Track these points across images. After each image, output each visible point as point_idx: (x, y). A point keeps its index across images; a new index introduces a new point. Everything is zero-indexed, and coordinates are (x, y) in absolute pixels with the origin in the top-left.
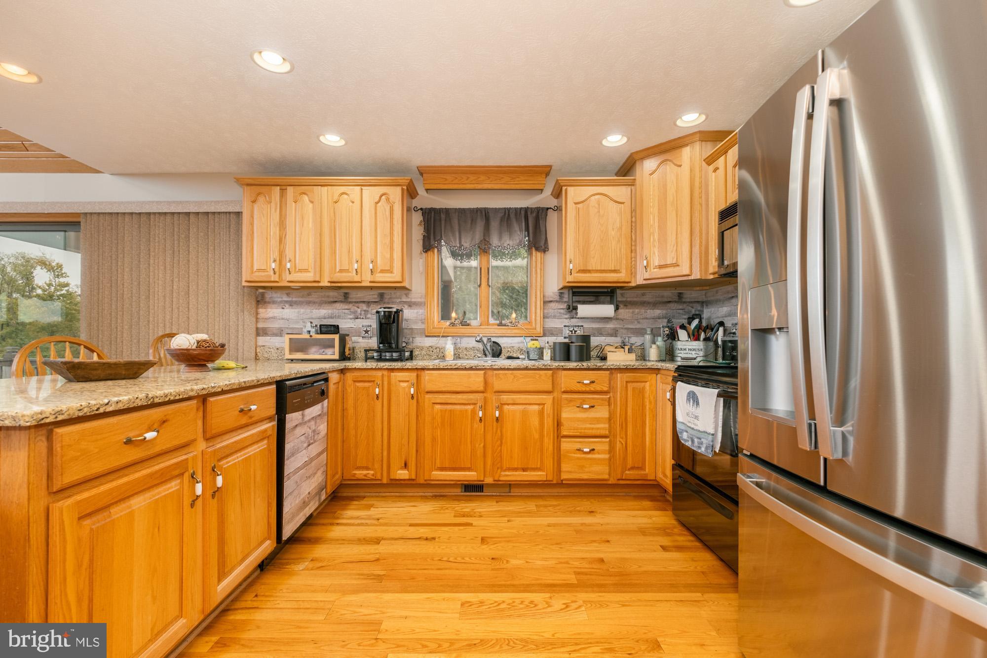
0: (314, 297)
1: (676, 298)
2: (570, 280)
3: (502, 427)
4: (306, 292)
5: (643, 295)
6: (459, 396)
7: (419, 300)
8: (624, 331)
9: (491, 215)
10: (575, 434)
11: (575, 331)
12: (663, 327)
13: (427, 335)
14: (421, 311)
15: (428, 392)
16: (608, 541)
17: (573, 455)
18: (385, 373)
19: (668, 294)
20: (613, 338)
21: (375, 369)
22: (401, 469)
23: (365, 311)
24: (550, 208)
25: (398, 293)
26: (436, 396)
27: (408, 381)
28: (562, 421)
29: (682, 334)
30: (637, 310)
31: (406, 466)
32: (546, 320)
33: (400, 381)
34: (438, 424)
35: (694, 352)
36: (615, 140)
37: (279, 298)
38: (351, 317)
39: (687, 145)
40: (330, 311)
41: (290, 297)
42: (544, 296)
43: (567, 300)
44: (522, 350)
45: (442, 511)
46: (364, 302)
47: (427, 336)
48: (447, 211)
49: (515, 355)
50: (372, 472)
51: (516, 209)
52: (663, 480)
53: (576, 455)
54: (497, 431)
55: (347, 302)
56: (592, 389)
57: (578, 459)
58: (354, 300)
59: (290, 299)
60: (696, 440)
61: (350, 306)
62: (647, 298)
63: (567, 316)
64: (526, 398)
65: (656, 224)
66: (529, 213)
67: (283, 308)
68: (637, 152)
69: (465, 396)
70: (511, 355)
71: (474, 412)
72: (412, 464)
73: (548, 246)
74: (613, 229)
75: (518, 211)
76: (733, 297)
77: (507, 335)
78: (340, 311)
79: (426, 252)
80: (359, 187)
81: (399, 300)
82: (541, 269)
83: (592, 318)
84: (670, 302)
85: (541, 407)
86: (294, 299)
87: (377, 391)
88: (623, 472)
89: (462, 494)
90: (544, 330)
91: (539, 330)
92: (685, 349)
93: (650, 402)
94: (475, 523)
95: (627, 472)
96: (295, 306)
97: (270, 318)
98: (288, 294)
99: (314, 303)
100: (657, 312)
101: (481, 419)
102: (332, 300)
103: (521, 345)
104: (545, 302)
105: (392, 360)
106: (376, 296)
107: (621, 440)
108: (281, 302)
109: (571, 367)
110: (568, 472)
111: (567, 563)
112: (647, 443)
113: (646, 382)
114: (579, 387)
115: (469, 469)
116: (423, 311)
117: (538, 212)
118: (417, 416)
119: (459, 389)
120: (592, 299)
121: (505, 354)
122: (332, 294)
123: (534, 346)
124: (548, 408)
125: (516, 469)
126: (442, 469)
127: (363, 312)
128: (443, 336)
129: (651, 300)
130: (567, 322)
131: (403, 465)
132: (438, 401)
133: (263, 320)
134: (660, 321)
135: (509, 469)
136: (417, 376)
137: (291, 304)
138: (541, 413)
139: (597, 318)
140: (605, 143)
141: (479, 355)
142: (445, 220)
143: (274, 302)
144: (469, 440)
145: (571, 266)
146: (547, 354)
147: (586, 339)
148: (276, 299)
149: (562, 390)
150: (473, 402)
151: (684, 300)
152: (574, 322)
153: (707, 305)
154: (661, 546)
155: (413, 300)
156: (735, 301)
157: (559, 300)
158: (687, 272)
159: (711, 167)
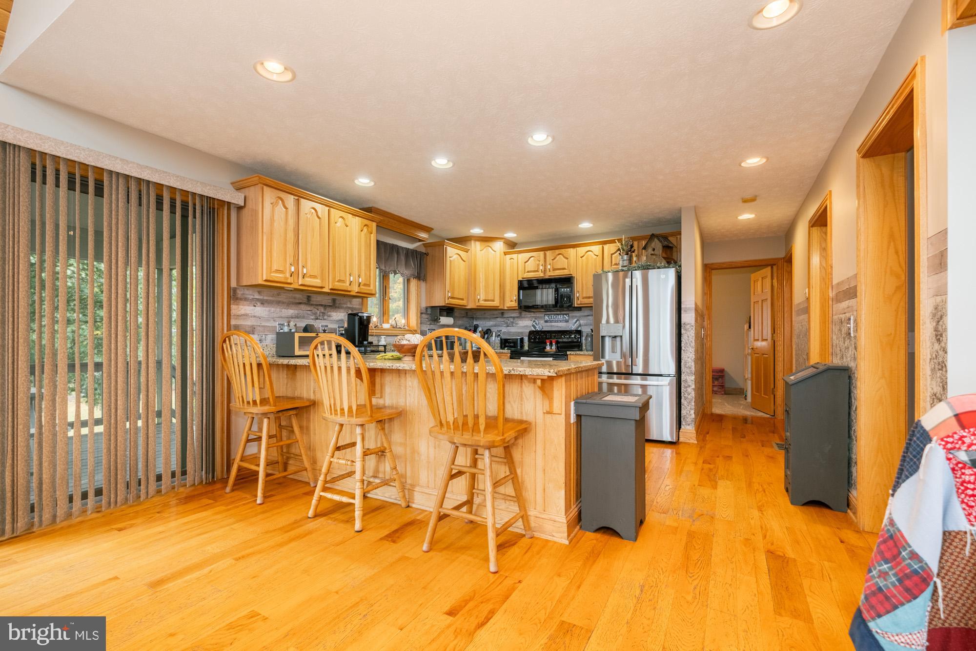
0: (283, 297)
2: (448, 303)
4: (275, 292)
23: (322, 313)
24: (425, 254)
25: (345, 300)
36: (476, 231)
37: (251, 295)
38: (313, 317)
39: (498, 242)
40: (296, 312)
41: (261, 295)
42: (421, 310)
43: (430, 313)
46: (322, 305)
55: (309, 304)
58: (315, 303)
59: (261, 297)
61: (312, 308)
63: (429, 323)
65: (484, 278)
66: (417, 255)
67: (255, 306)
68: (474, 236)
76: (497, 317)
78: (304, 312)
80: (351, 215)
81: (346, 306)
86: (265, 298)
91: (419, 331)
96: (266, 305)
97: (242, 315)
98: (259, 292)
99: (283, 303)
102: (297, 301)
104: (421, 314)
106: (330, 301)
108: (253, 299)
117: (421, 255)
122: (298, 296)
127: (321, 314)
130: (429, 327)
133: (236, 317)
137: (263, 303)
140: (471, 231)
143: (246, 299)
145: (449, 294)
148: (248, 296)
152: (432, 327)
156: (499, 319)
157: (426, 313)
158: (498, 305)
159: (508, 257)
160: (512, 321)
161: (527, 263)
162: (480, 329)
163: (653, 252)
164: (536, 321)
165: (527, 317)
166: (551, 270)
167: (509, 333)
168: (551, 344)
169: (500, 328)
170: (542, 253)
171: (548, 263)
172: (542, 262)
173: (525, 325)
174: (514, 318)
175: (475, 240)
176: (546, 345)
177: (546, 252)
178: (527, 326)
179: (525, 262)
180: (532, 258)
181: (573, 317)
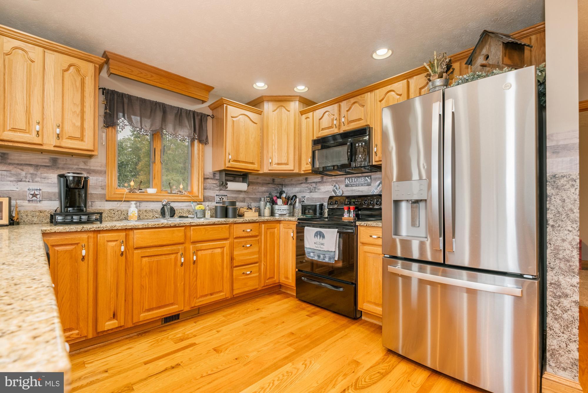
1: (271, 182)
2: (229, 166)
3: (197, 268)
5: (258, 178)
6: (165, 248)
7: (99, 168)
8: (248, 199)
9: (168, 110)
10: (242, 264)
11: (223, 199)
12: (267, 197)
13: (107, 199)
14: (101, 178)
15: (137, 248)
16: (283, 322)
17: (241, 277)
18: (91, 235)
19: (268, 179)
20: (243, 203)
21: (81, 232)
22: (110, 320)
24: (209, 116)
26: (144, 250)
27: (117, 241)
28: (234, 257)
29: (279, 201)
30: (254, 187)
31: (114, 316)
32: (205, 191)
33: (108, 241)
34: (146, 274)
35: (285, 211)
36: (260, 86)
39: (292, 101)
42: (204, 175)
43: (218, 178)
44: (189, 211)
45: (160, 343)
47: (107, 201)
48: (130, 97)
49: (184, 215)
50: (77, 332)
51: (186, 110)
52: (286, 281)
53: (242, 277)
54: (193, 271)
55: (6, 164)
56: (251, 235)
57: (243, 279)
60: (322, 256)
61: (11, 168)
62: (259, 181)
63: (217, 189)
64: (213, 245)
65: (276, 140)
66: (196, 116)
68: (265, 96)
69: (169, 248)
70: (182, 215)
71: (176, 259)
72: (121, 315)
73: (208, 140)
74: (252, 138)
75: (188, 112)
76: (302, 183)
77: (178, 200)
79: (108, 127)
80: (42, 49)
81: (77, 167)
82: (202, 156)
83: (232, 191)
84: (269, 183)
85: (222, 249)
87: (84, 252)
88: (265, 282)
89: (163, 325)
90: (204, 198)
91: (201, 197)
92: (280, 210)
93: (277, 239)
94: (197, 342)
95: (267, 281)
100: (264, 189)
101: (182, 264)
103: (188, 208)
104: (205, 179)
105: (80, 222)
107: (264, 263)
109: (240, 222)
110: (239, 289)
111: (278, 342)
112: (276, 263)
113: (275, 228)
114: (244, 234)
115: (172, 304)
116: (103, 178)
117: (202, 117)
118: (126, 270)
119: (165, 243)
120: (232, 178)
121: (177, 214)
123: (200, 209)
124: (226, 250)
125: (206, 295)
126: (149, 310)
128: (124, 201)
129: (261, 182)
130: (218, 193)
131: (112, 316)
132: (147, 254)
134: (265, 193)
135: (202, 296)
136: (126, 235)
138: (222, 253)
139: (235, 191)
140: (254, 86)
141: (157, 216)
142: (128, 104)
144: (172, 282)
145: (230, 157)
146: (208, 214)
147: (233, 203)
149: (235, 237)
150: (175, 252)
151: (275, 183)
152: (222, 193)
153: (285, 186)
154: (307, 315)
155: (92, 168)
156: (303, 185)
157: (214, 178)
158: (292, 169)
159: (304, 116)
160: (315, 186)
161: (321, 120)
162: (284, 195)
163: (484, 62)
164: (337, 186)
165: (328, 182)
166: (346, 123)
167: (312, 199)
168: (349, 212)
169: (304, 194)
170: (336, 106)
171: (342, 115)
172: (336, 116)
173: (326, 190)
174: (316, 183)
175: (268, 101)
176: (344, 212)
177: (341, 103)
178: (328, 191)
179: (320, 119)
180: (327, 113)
181: (376, 179)
